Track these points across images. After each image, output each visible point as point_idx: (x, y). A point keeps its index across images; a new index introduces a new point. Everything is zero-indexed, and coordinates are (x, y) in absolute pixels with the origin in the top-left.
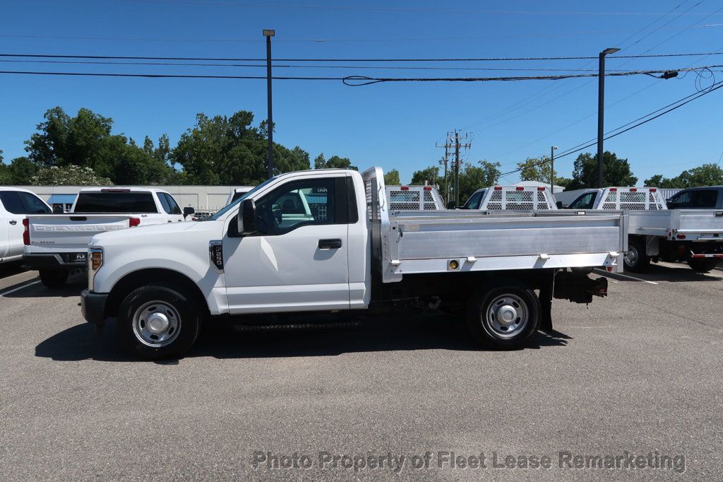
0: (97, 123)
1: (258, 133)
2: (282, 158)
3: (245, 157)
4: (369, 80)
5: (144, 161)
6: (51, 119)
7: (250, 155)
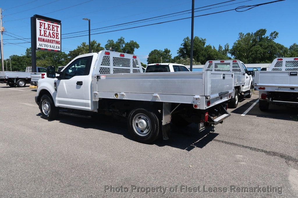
0: (200, 41)
1: (269, 38)
5: (217, 55)
7: (261, 50)
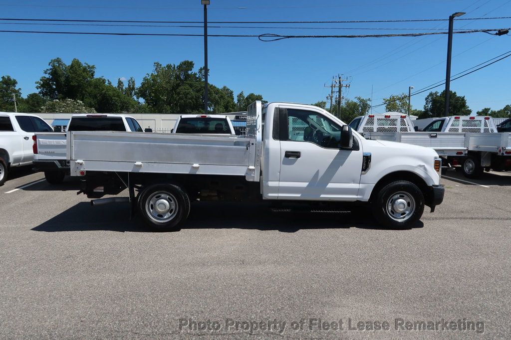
0: (85, 70)
1: (197, 76)
2: (214, 95)
3: (188, 94)
4: (278, 37)
5: (118, 96)
6: (54, 66)
7: (192, 92)
